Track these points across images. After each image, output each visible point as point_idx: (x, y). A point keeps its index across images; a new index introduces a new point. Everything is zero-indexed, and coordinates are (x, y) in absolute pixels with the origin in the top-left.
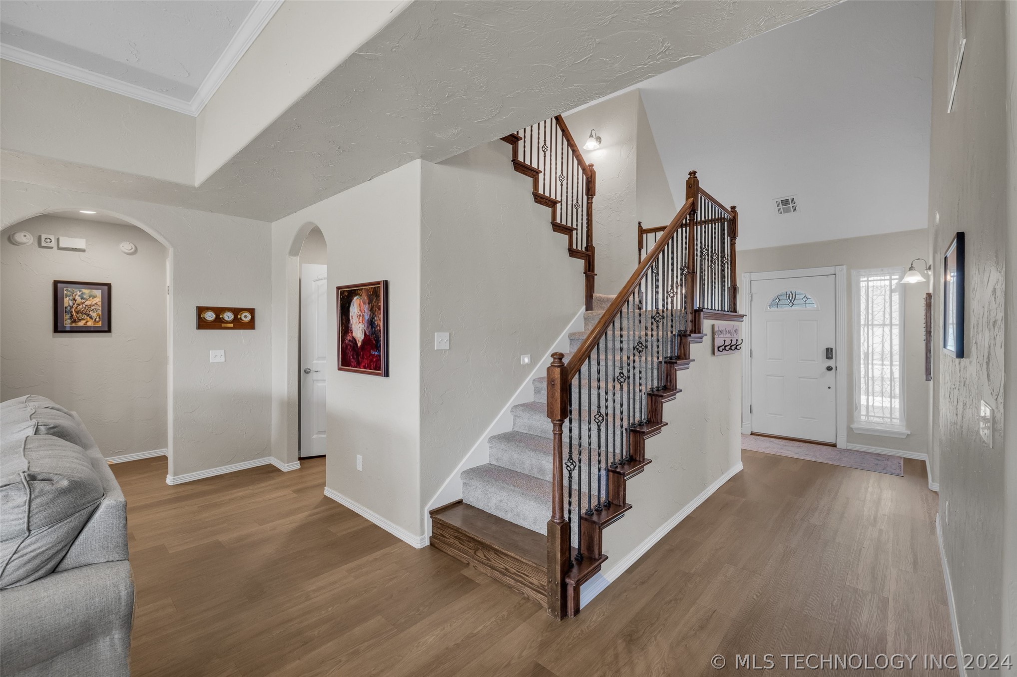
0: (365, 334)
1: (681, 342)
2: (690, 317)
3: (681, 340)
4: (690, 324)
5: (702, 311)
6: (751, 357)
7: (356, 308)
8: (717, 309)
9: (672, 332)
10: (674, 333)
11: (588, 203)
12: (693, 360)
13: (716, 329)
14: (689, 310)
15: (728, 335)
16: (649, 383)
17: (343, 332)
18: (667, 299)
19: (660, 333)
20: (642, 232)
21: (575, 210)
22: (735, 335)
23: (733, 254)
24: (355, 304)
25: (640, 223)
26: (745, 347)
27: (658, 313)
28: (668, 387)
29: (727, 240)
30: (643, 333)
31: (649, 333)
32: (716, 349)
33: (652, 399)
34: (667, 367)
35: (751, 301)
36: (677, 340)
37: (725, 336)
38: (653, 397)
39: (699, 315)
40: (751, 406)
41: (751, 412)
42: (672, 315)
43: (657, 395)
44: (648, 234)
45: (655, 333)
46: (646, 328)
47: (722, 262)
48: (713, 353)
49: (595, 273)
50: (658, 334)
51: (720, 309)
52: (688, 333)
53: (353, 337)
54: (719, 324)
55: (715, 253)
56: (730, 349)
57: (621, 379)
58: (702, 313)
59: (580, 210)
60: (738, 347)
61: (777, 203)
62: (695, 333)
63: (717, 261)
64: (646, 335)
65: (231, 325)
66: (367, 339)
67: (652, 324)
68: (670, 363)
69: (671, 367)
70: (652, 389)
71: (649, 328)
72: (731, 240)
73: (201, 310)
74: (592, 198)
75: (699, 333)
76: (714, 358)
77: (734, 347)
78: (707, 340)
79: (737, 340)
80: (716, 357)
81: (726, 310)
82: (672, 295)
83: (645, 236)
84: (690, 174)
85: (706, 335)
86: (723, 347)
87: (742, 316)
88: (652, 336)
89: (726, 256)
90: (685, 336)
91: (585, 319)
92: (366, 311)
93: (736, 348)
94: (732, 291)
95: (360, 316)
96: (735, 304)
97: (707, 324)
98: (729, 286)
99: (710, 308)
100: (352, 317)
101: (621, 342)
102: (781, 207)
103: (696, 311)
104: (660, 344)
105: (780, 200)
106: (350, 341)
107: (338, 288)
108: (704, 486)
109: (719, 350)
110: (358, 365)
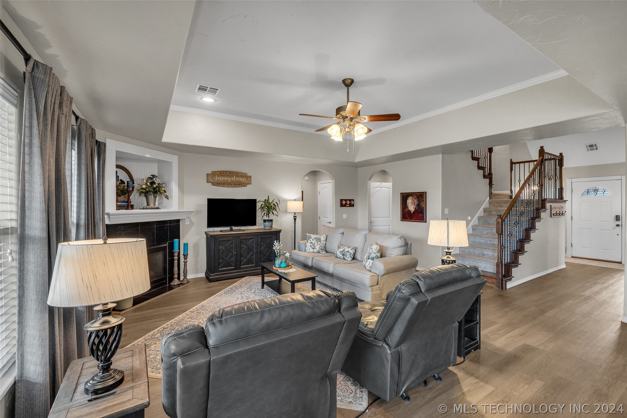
0: (415, 209)
1: (537, 212)
2: (540, 202)
3: (537, 211)
4: (540, 205)
5: (546, 200)
6: (572, 219)
7: (410, 201)
8: (552, 198)
9: (533, 208)
10: (534, 208)
11: (490, 156)
12: (542, 219)
13: (552, 207)
14: (540, 200)
15: (558, 209)
16: (525, 226)
17: (403, 208)
18: (532, 196)
19: (529, 209)
20: (512, 163)
21: (485, 159)
22: (562, 209)
23: (561, 174)
24: (410, 199)
25: (511, 159)
26: (568, 215)
27: (528, 202)
28: (532, 227)
29: (558, 167)
30: (523, 208)
31: (525, 208)
32: (552, 215)
33: (526, 232)
34: (532, 221)
35: (572, 192)
36: (535, 212)
37: (556, 210)
38: (527, 231)
39: (545, 202)
40: (572, 243)
41: (572, 247)
42: (533, 202)
43: (529, 230)
44: (516, 164)
45: (527, 209)
46: (524, 207)
47: (555, 178)
48: (551, 216)
49: (493, 184)
50: (528, 209)
51: (554, 198)
52: (540, 208)
53: (409, 210)
54: (554, 205)
55: (552, 175)
56: (559, 215)
57: (516, 223)
58: (546, 201)
59: (487, 159)
60: (563, 214)
61: (587, 146)
62: (543, 208)
63: (552, 179)
64: (524, 209)
65: (349, 205)
66: (416, 211)
67: (526, 205)
68: (533, 219)
69: (533, 221)
70: (526, 228)
71: (525, 207)
72: (560, 168)
73: (341, 200)
74: (491, 154)
75: (545, 208)
76: (551, 218)
77: (561, 214)
78: (548, 211)
79: (563, 211)
80: (552, 218)
81: (557, 198)
82: (533, 195)
83: (514, 165)
84: (541, 147)
85: (548, 209)
86: (556, 214)
87: (566, 201)
88: (526, 210)
89: (557, 176)
90: (539, 210)
91: (489, 203)
92: (416, 201)
93: (562, 215)
94: (560, 190)
95: (412, 203)
96: (562, 196)
97: (548, 205)
98: (559, 188)
99: (549, 198)
100: (408, 203)
101: (516, 212)
102: (589, 148)
103: (543, 200)
104: (529, 212)
105: (588, 145)
106: (407, 211)
107: (401, 193)
108: (547, 269)
109: (554, 215)
110: (411, 219)
